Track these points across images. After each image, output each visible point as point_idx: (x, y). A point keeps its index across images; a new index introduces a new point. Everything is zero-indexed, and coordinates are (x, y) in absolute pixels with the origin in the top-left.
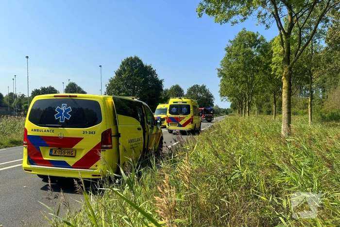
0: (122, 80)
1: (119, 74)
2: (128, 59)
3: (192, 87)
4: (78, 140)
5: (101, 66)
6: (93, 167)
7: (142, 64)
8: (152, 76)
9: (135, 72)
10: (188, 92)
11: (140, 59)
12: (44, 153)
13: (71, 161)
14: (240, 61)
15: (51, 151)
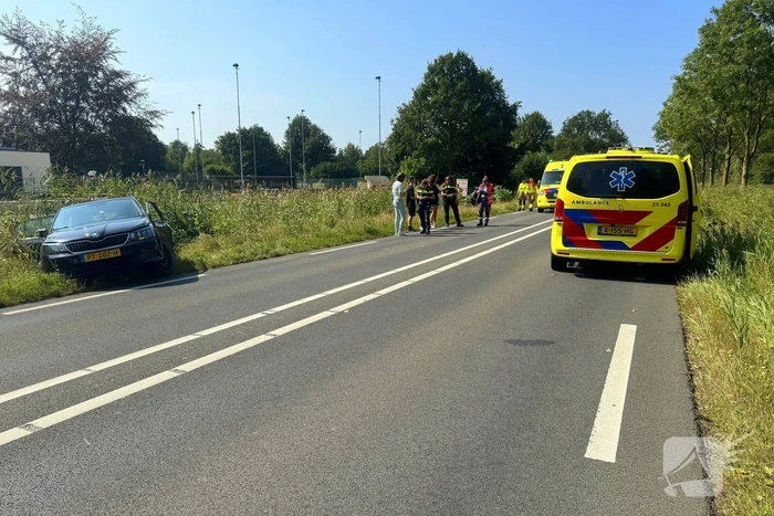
0: (429, 109)
1: (421, 94)
2: (443, 60)
3: (575, 118)
4: (643, 214)
5: (379, 78)
6: (663, 248)
7: (474, 69)
8: (493, 94)
9: (459, 87)
10: (563, 130)
11: (469, 57)
12: (589, 231)
13: (630, 242)
14: (739, 59)
15: (600, 228)
